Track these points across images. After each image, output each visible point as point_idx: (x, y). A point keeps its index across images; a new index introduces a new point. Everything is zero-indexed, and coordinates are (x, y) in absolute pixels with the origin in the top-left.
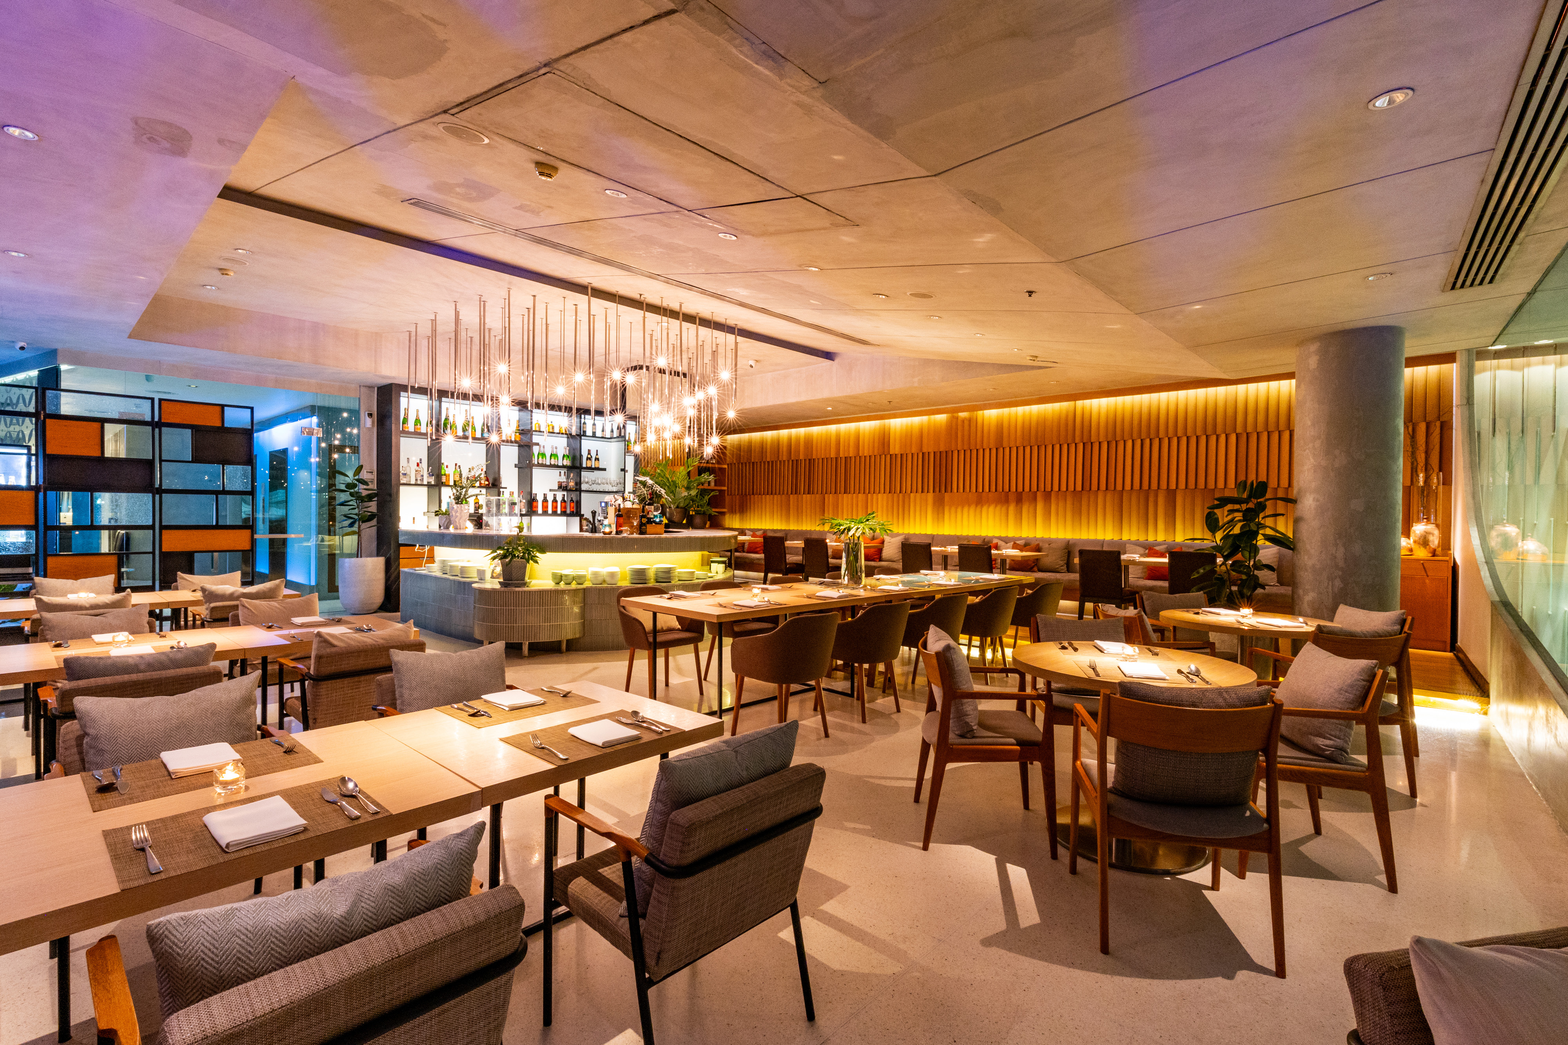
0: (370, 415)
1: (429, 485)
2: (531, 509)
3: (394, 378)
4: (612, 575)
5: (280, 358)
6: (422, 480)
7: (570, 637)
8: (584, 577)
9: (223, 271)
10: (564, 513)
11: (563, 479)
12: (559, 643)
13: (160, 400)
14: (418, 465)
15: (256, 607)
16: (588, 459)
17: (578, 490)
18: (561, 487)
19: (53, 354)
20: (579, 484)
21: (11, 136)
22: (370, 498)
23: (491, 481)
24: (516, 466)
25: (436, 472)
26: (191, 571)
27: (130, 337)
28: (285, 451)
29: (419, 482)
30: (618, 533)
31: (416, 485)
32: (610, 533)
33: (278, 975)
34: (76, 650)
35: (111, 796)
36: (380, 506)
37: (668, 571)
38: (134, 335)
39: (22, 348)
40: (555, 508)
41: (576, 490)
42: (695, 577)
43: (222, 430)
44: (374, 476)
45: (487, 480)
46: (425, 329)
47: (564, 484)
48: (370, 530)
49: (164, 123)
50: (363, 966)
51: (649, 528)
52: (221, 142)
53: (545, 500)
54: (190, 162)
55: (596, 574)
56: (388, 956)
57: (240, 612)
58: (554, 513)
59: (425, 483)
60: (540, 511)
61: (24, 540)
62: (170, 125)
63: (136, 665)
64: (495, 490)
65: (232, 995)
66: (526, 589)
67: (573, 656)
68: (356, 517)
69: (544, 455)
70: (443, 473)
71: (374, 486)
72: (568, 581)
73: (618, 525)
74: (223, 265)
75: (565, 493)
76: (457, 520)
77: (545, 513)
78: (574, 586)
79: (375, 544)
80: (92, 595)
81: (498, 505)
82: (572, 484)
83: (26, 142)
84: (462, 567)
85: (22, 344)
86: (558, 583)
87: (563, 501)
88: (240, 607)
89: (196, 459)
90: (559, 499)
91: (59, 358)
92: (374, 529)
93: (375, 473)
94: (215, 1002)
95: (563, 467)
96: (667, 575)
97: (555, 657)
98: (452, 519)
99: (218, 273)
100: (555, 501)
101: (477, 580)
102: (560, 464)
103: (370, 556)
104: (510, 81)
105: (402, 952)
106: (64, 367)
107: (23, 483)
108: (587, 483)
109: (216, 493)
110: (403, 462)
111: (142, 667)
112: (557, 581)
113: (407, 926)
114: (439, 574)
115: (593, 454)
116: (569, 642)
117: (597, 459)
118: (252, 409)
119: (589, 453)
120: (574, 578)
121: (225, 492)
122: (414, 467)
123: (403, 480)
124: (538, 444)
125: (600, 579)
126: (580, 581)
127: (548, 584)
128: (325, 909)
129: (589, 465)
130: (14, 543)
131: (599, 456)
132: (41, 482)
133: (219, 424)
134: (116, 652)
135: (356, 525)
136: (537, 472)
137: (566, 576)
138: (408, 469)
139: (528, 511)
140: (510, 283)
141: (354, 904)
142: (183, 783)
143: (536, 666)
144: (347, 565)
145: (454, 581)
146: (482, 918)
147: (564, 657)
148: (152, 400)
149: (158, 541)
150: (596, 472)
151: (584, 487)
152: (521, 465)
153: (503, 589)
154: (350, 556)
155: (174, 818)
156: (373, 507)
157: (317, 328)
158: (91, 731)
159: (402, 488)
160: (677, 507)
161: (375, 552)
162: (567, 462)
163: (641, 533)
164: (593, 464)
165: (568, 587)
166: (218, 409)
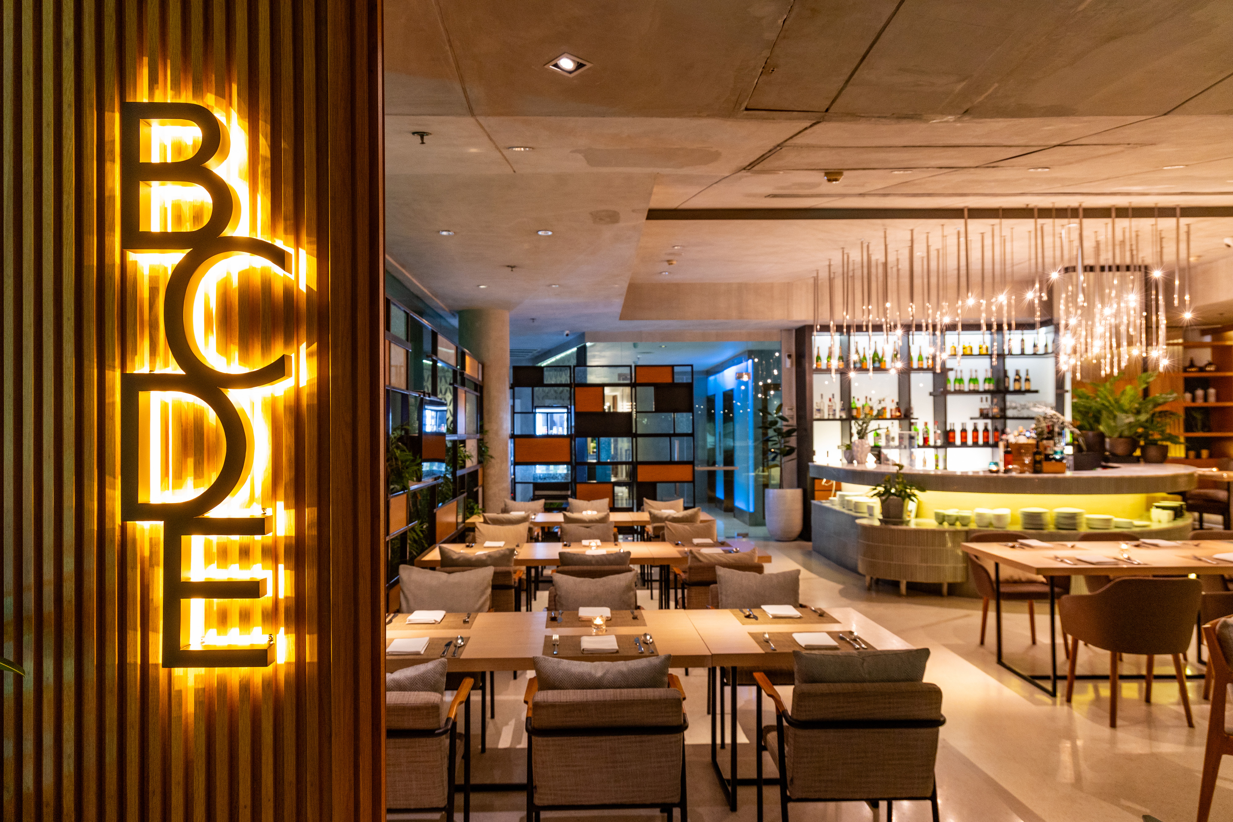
0: (789, 356)
1: (841, 419)
2: (948, 440)
3: (804, 321)
4: (999, 518)
5: (715, 319)
6: (834, 415)
7: (951, 580)
8: (968, 518)
9: (670, 262)
10: (986, 444)
11: (986, 405)
12: (940, 585)
13: (636, 366)
14: (830, 400)
15: (675, 528)
16: (1016, 380)
17: (1004, 417)
18: (984, 415)
19: (581, 337)
20: (1003, 409)
21: (541, 236)
22: (789, 433)
23: (903, 411)
24: (931, 394)
25: (847, 406)
26: (654, 498)
27: (621, 319)
28: (732, 390)
29: (831, 417)
30: (1007, 471)
31: (828, 420)
32: (997, 472)
33: (571, 691)
34: (573, 549)
35: (555, 623)
36: (799, 440)
37: (1073, 517)
38: (622, 317)
39: (567, 335)
40: (975, 438)
41: (1001, 418)
42: (1113, 524)
43: (673, 385)
44: (794, 413)
45: (899, 411)
46: (824, 275)
47: (985, 412)
48: (791, 463)
49: (603, 211)
50: (602, 699)
51: (1046, 465)
52: (633, 211)
53: (964, 431)
54: (621, 224)
55: (980, 516)
56: (612, 698)
57: (666, 532)
58: (975, 444)
59: (838, 417)
60: (958, 441)
61: (565, 472)
62: (607, 211)
63: (591, 561)
64: (906, 423)
65: (556, 692)
66: (903, 527)
67: (955, 601)
68: (778, 451)
69: (960, 380)
70: (853, 406)
71: (793, 422)
72: (952, 522)
73: (1007, 463)
74: (669, 258)
75: (989, 422)
76: (859, 455)
77: (964, 444)
78: (958, 526)
79: (795, 476)
80: (595, 513)
81: (911, 438)
82: (996, 410)
83: (549, 236)
84: (856, 502)
85: (567, 332)
86: (941, 523)
87: (986, 430)
88: (666, 528)
89: (658, 410)
90: (981, 428)
91: (586, 339)
92: (795, 463)
93: (795, 410)
94: (550, 692)
95: (985, 392)
96: (1071, 521)
97: (938, 600)
98: (854, 454)
99: (666, 264)
100: (975, 430)
101: (867, 515)
102: (981, 389)
103: (791, 487)
104: (766, 153)
105: (619, 699)
106: (588, 344)
107: (565, 433)
108: (1015, 408)
109: (670, 436)
110: (816, 399)
111: (593, 562)
112: (940, 521)
113: (625, 691)
114: (837, 508)
115: (1023, 375)
116: (950, 585)
117: (1027, 380)
118: (692, 366)
119: (1017, 373)
120: (957, 519)
121: (675, 435)
122: (827, 402)
123: (816, 416)
124: (952, 369)
125: (986, 521)
126: (964, 523)
127: (930, 523)
128: (593, 672)
129: (1017, 387)
130: (560, 474)
131: (1031, 376)
132: (573, 432)
133: (670, 381)
134: (589, 552)
135: (778, 458)
136: (951, 400)
137: (949, 516)
138: (822, 405)
139: (944, 443)
140: (884, 225)
141: (605, 674)
142: (583, 623)
143: (914, 606)
144: (771, 495)
145: (848, 515)
146: (657, 698)
147: (946, 601)
148: (630, 366)
149: (632, 474)
150: (1028, 396)
151: (1010, 413)
152: (935, 394)
153: (884, 526)
154: (774, 487)
155: (572, 637)
156: (793, 441)
157: (742, 288)
158: (559, 593)
159: (816, 423)
160: (1121, 436)
161: (795, 483)
162: (988, 386)
163: (1036, 471)
164: (1024, 386)
165: (952, 528)
166: (670, 368)
